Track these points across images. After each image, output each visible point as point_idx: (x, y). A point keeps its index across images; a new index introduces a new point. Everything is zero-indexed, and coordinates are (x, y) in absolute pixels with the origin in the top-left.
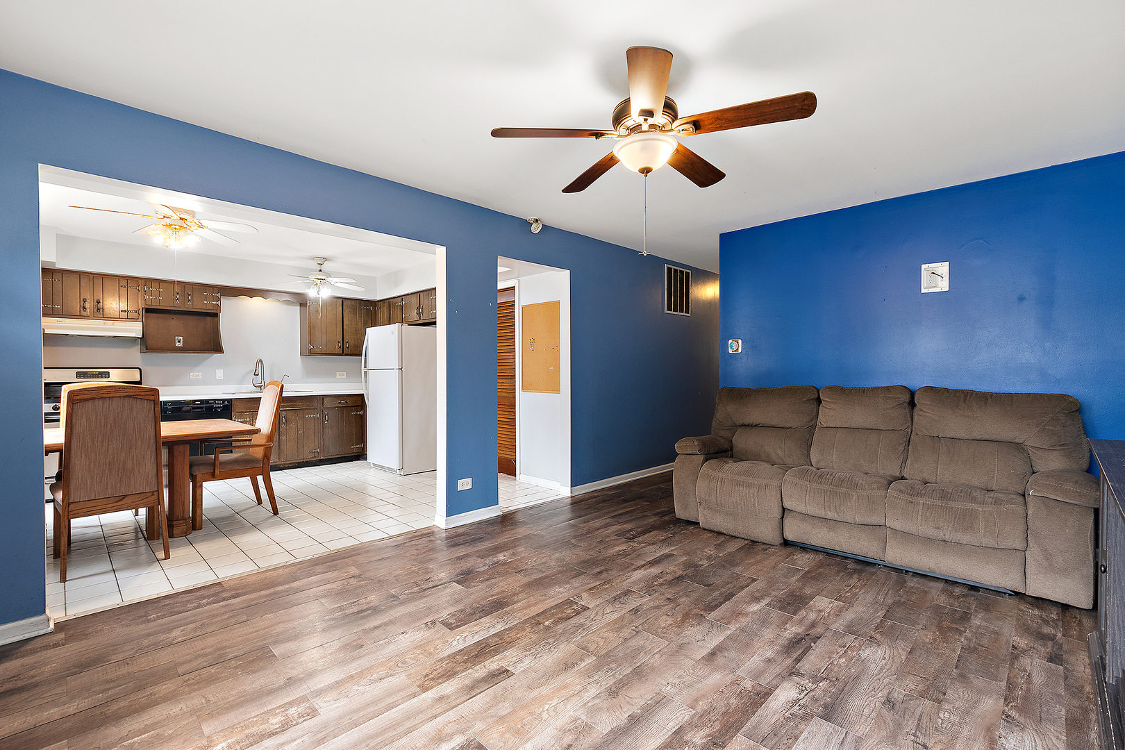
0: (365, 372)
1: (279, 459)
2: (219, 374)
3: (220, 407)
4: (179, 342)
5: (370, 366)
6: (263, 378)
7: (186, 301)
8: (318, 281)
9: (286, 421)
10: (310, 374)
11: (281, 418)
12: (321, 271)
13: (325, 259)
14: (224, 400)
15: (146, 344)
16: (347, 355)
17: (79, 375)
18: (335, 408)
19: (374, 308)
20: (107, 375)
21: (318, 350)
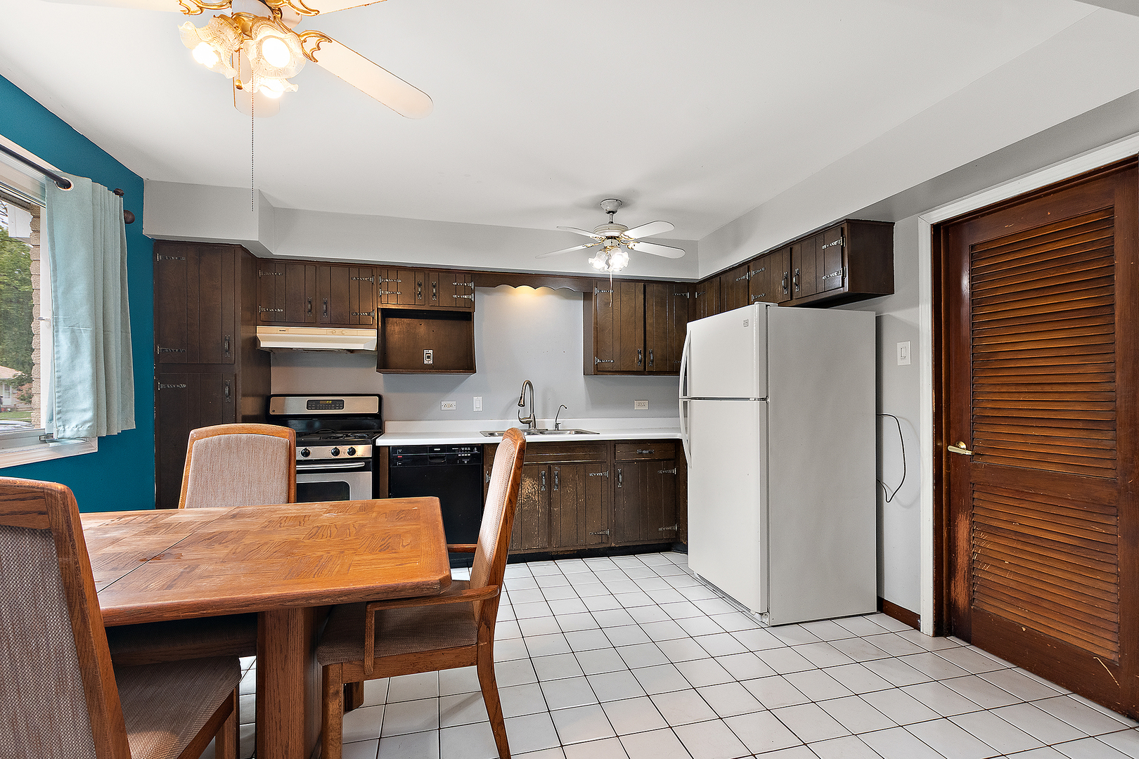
0: (685, 403)
1: (550, 543)
2: (478, 403)
3: (467, 457)
4: (429, 357)
5: (694, 391)
6: (532, 410)
7: (431, 297)
8: (608, 243)
9: (560, 481)
10: (597, 403)
11: (553, 475)
12: (612, 222)
13: (621, 203)
14: (472, 446)
15: (384, 359)
16: (651, 373)
17: (310, 405)
18: (633, 461)
19: (692, 295)
20: (340, 404)
21: (608, 367)
